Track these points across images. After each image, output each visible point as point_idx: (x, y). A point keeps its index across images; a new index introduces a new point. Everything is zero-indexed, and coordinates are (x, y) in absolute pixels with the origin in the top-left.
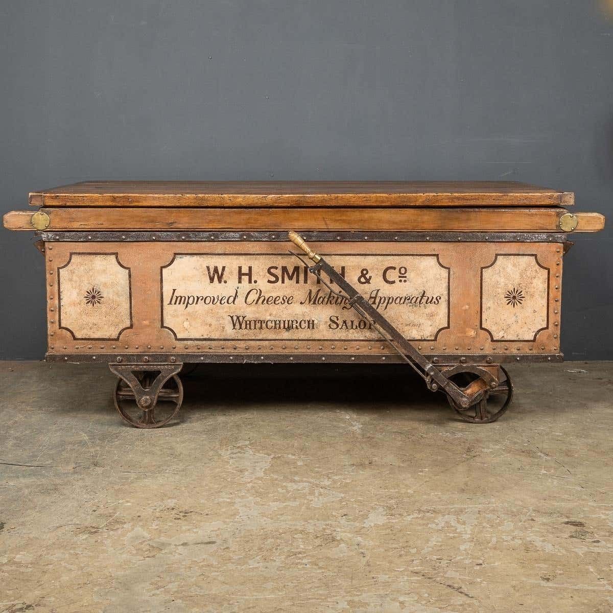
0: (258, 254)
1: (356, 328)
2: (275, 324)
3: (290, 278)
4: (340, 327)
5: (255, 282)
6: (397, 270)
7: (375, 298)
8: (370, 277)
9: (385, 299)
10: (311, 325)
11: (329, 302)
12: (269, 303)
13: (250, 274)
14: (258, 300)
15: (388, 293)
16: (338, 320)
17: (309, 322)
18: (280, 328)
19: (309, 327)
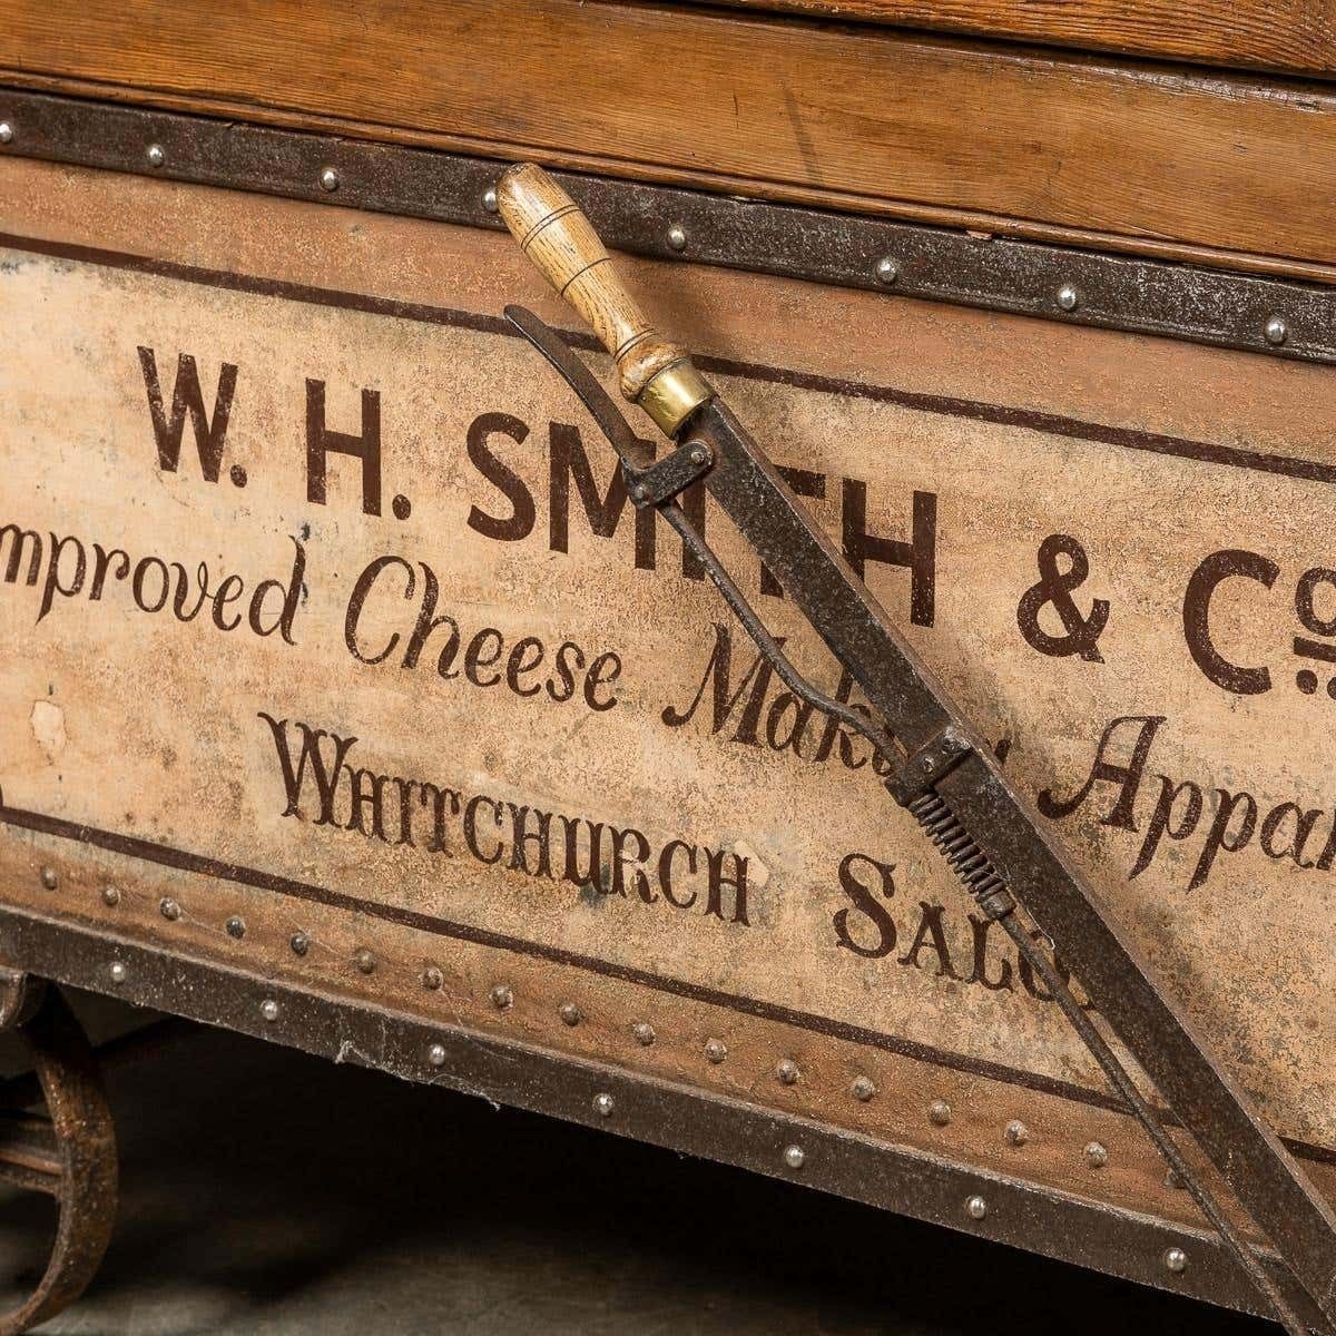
0: (411, 312)
1: (1005, 983)
2: (520, 835)
3: (604, 522)
4: (903, 946)
5: (402, 508)
6: (1285, 588)
7: (1130, 778)
8: (1101, 610)
9: (1196, 802)
10: (728, 892)
11: (836, 748)
12: (485, 674)
13: (367, 447)
14: (417, 643)
15: (1216, 759)
16: (889, 890)
17: (715, 862)
18: (544, 866)
19: (714, 906)
